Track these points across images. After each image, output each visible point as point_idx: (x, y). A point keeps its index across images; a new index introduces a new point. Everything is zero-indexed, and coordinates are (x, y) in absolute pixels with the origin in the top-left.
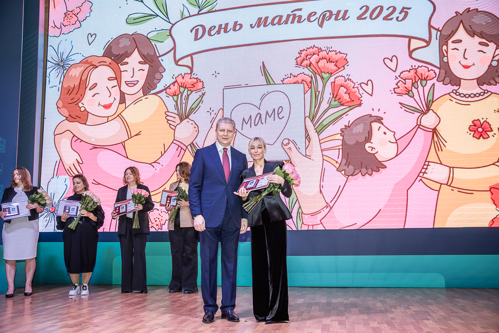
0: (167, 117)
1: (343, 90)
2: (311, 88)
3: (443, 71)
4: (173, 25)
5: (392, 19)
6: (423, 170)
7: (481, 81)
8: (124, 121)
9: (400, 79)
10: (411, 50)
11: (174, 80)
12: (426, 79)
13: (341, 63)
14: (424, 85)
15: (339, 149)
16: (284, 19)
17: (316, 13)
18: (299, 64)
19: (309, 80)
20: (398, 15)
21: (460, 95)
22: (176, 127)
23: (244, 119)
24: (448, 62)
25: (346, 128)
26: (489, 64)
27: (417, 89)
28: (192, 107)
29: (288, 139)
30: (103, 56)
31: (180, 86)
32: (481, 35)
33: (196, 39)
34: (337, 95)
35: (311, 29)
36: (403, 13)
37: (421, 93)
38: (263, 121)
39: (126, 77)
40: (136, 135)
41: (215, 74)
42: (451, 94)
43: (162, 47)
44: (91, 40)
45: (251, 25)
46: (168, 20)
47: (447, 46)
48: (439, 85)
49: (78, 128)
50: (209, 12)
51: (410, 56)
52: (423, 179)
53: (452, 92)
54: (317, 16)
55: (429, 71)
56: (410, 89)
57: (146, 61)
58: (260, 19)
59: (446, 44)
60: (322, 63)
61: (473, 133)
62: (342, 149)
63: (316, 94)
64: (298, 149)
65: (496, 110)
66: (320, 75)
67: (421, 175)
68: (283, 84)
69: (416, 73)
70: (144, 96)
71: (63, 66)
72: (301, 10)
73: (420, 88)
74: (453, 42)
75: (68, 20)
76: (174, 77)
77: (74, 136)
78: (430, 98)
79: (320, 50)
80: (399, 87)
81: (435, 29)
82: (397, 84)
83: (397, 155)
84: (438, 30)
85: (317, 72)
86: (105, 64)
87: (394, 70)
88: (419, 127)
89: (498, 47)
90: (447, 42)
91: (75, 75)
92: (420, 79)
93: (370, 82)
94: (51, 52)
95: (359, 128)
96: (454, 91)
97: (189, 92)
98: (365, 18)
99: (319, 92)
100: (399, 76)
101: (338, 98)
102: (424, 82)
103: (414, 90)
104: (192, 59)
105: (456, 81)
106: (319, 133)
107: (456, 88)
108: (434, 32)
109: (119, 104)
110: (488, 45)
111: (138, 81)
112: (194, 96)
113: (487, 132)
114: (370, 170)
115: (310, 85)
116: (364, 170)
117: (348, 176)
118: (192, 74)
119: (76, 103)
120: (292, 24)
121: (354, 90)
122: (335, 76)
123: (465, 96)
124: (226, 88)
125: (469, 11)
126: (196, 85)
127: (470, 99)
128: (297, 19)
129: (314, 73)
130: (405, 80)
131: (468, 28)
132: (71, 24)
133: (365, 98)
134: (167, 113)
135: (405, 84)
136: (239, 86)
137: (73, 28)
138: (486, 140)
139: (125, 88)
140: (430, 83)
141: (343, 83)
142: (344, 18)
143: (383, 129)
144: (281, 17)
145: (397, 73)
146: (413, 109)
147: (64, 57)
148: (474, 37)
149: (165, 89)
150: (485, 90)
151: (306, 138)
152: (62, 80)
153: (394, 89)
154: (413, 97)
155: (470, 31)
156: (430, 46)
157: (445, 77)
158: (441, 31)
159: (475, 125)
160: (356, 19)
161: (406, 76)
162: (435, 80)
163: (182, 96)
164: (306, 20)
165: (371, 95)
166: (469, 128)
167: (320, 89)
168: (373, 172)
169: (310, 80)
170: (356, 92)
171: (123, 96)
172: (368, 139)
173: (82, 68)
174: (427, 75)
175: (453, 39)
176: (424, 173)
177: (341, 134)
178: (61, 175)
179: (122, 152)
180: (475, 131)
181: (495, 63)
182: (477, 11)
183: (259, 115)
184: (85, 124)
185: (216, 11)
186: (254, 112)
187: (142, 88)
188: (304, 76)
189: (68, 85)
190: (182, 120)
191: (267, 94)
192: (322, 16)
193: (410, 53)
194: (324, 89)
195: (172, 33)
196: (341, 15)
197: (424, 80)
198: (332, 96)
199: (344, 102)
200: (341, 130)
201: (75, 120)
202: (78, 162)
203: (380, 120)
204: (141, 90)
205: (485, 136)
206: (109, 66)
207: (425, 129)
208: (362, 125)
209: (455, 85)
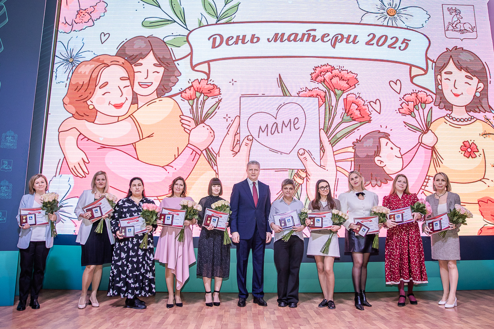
0: (182, 121)
1: (354, 107)
2: (325, 102)
3: (438, 97)
4: (191, 32)
5: (395, 48)
6: (425, 184)
7: (469, 108)
8: (135, 121)
9: (403, 100)
10: (412, 76)
11: (190, 84)
13: (352, 82)
14: (423, 108)
15: (351, 161)
16: (299, 37)
17: (329, 35)
18: (314, 79)
19: (323, 94)
20: (401, 45)
21: (452, 118)
22: (190, 131)
23: (260, 128)
24: (442, 90)
25: (357, 142)
26: (474, 94)
27: (418, 110)
28: (208, 112)
29: (304, 150)
30: (116, 56)
31: (196, 91)
32: (467, 70)
33: (214, 47)
34: (349, 111)
35: (324, 48)
36: (404, 44)
37: (421, 114)
38: (280, 130)
39: (139, 78)
40: (148, 137)
41: (232, 82)
42: (446, 117)
43: (178, 52)
44: (104, 39)
45: (268, 39)
46: (185, 26)
47: (441, 75)
48: (435, 109)
49: (85, 126)
50: (227, 23)
51: (412, 81)
52: (424, 191)
53: (447, 116)
54: (330, 37)
55: (427, 96)
56: (412, 111)
57: (162, 64)
58: (277, 35)
60: (335, 80)
61: (463, 152)
62: (354, 161)
63: (329, 108)
64: (313, 159)
65: (481, 133)
66: (333, 91)
67: (423, 187)
68: (299, 96)
69: (417, 97)
70: (158, 98)
71: (72, 63)
72: (315, 30)
73: (421, 110)
74: (445, 73)
75: (81, 18)
76: (190, 82)
77: (81, 134)
78: (429, 120)
79: (333, 69)
80: (403, 108)
81: (431, 60)
82: (401, 105)
83: (402, 169)
84: (433, 62)
85: (330, 88)
86: (117, 63)
87: (398, 91)
88: (420, 145)
89: (480, 81)
90: (441, 72)
91: (85, 73)
92: (420, 102)
93: (378, 101)
94: (60, 49)
95: (370, 143)
96: (448, 116)
97: (205, 98)
98: (373, 44)
99: (333, 106)
100: (403, 98)
101: (350, 113)
102: (423, 105)
103: (416, 111)
104: (209, 65)
105: (449, 107)
106: (332, 145)
107: (449, 112)
108: (430, 63)
109: (131, 104)
110: (472, 79)
111: (152, 83)
112: (210, 102)
113: (475, 153)
114: (379, 183)
115: (323, 99)
116: (374, 182)
118: (209, 80)
119: (84, 100)
120: (307, 42)
121: (364, 107)
122: (347, 93)
123: (456, 120)
124: (243, 96)
125: (456, 49)
126: (212, 91)
127: (460, 123)
128: (311, 38)
129: (328, 89)
130: (408, 102)
131: (457, 62)
132: (83, 22)
133: (374, 115)
134: (182, 117)
135: (408, 105)
136: (256, 95)
137: (85, 25)
138: (474, 159)
139: (137, 88)
140: (428, 106)
141: (354, 99)
142: (354, 42)
143: (390, 145)
144: (297, 35)
145: (401, 95)
146: (415, 128)
147: (74, 53)
148: (461, 70)
149: (181, 93)
150: (471, 116)
151: (321, 149)
152: (70, 76)
153: (399, 109)
154: (415, 118)
155: (458, 65)
156: (427, 74)
157: (440, 102)
158: (435, 63)
159: (465, 146)
160: (365, 43)
161: (409, 98)
163: (198, 100)
164: (320, 40)
165: (380, 113)
166: (461, 148)
167: (334, 103)
168: (382, 184)
170: (366, 109)
171: (135, 95)
172: (377, 153)
173: (93, 66)
174: (425, 99)
175: (445, 70)
176: (426, 186)
177: (353, 147)
178: (64, 174)
179: (133, 153)
180: (465, 151)
181: (478, 95)
182: (463, 50)
183: (275, 125)
184: (93, 122)
185: (234, 23)
186: (271, 121)
187: (156, 89)
188: (318, 90)
189: (77, 82)
190: (198, 125)
191: (283, 104)
192: (334, 38)
193: (412, 78)
194: (337, 104)
195: (189, 39)
196: (351, 39)
197: (424, 103)
198: (344, 112)
199: (355, 117)
200: (353, 143)
201: (82, 118)
202: (84, 162)
203: (387, 136)
204: (155, 92)
205: (474, 156)
206: (122, 65)
207: (426, 147)
208: (372, 140)
209: (449, 110)
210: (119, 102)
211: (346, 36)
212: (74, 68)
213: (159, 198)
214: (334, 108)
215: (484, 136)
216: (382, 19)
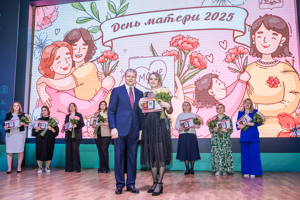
0: (98, 75)
1: (196, 60)
2: (178, 58)
3: (252, 49)
4: (102, 23)
5: (224, 20)
6: (241, 105)
7: (273, 55)
8: (74, 77)
9: (228, 53)
10: (234, 37)
11: (102, 54)
12: (243, 54)
13: (195, 44)
14: (241, 57)
15: (194, 93)
16: (163, 20)
17: (181, 16)
18: (172, 45)
20: (227, 18)
21: (262, 62)
22: (102, 80)
23: (140, 76)
24: (255, 44)
25: (197, 81)
26: (278, 45)
27: (238, 59)
28: (112, 69)
29: (165, 87)
30: (63, 41)
31: (105, 58)
32: (274, 29)
33: (114, 31)
34: (193, 63)
35: (178, 25)
36: (230, 17)
37: (240, 61)
39: (76, 52)
40: (81, 85)
41: (125, 51)
42: (257, 62)
43: (95, 36)
44: (57, 32)
45: (145, 23)
46: (99, 21)
47: (255, 35)
48: (250, 57)
49: (49, 81)
50: (122, 16)
51: (234, 40)
53: (258, 61)
54: (182, 18)
55: (244, 49)
56: (234, 59)
57: (87, 43)
58: (150, 20)
59: (254, 34)
60: (184, 45)
61: (269, 84)
62: (195, 93)
63: (181, 62)
64: (170, 93)
65: (282, 71)
66: (183, 51)
68: (163, 56)
69: (237, 50)
70: (85, 63)
71: (42, 47)
72: (173, 14)
73: (240, 59)
74: (258, 33)
75: (45, 22)
76: (102, 52)
77: (47, 85)
78: (245, 64)
79: (183, 37)
80: (228, 58)
81: (248, 25)
82: (226, 56)
83: (226, 97)
84: (250, 26)
85: (181, 49)
86: (64, 45)
87: (225, 48)
88: (239, 81)
89: (283, 36)
90: (255, 33)
91: (48, 52)
92: (239, 53)
93: (211, 55)
94: (36, 39)
95: (205, 81)
98: (209, 19)
99: (183, 60)
100: (228, 52)
101: (193, 64)
102: (242, 55)
103: (236, 60)
104: (112, 42)
105: (260, 55)
106: (182, 84)
107: (259, 59)
108: (247, 27)
109: (72, 67)
110: (277, 35)
111: (82, 55)
112: (113, 63)
113: (277, 84)
114: (211, 105)
115: (177, 57)
116: (207, 105)
117: (199, 108)
118: (112, 51)
119: (48, 67)
120: (168, 23)
121: (202, 60)
122: (192, 52)
123: (264, 63)
124: (131, 58)
125: (267, 16)
126: (114, 57)
127: (267, 65)
128: (171, 19)
129: (180, 50)
130: (231, 54)
131: (267, 25)
132: (46, 24)
133: (209, 64)
134: (98, 73)
135: (231, 56)
136: (138, 57)
137: (47, 26)
138: (276, 88)
139: (75, 59)
140: (245, 56)
141: (196, 55)
142: (197, 19)
143: (219, 82)
144: (162, 19)
145: (227, 50)
146: (235, 70)
147: (43, 42)
148: (269, 30)
149: (97, 59)
150: (276, 60)
151: (175, 86)
152: (41, 55)
153: (225, 59)
154: (235, 64)
155: (268, 27)
156: (245, 35)
157: (253, 53)
158: (251, 27)
159: (270, 80)
160: (204, 19)
161: (232, 52)
162: (248, 55)
163: (106, 63)
164: (176, 20)
165: (212, 63)
166: (267, 82)
167: (183, 59)
168: (213, 106)
169: (177, 54)
170: (203, 61)
171: (74, 62)
172: (210, 87)
173: (52, 48)
174: (243, 52)
175: (258, 31)
176: (241, 107)
177: (195, 84)
179: (73, 94)
180: (270, 83)
181: (281, 45)
182: (272, 16)
184: (53, 79)
185: (125, 16)
186: (146, 72)
187: (84, 58)
188: (174, 51)
189: (45, 57)
190: (106, 77)
191: (153, 61)
192: (185, 18)
193: (234, 39)
194: (185, 59)
195: (101, 28)
196: (195, 17)
197: (242, 54)
198: (190, 63)
199: (196, 66)
200: (195, 82)
201: (48, 76)
202: (49, 100)
203: (217, 77)
204: (84, 60)
205: (276, 86)
206: (67, 46)
207: (242, 82)
208: (207, 79)
209: (259, 57)
210: (65, 66)
211: (192, 16)
212: (43, 50)
213: (87, 118)
214: (183, 61)
215: (284, 73)
216: (216, 2)
